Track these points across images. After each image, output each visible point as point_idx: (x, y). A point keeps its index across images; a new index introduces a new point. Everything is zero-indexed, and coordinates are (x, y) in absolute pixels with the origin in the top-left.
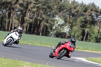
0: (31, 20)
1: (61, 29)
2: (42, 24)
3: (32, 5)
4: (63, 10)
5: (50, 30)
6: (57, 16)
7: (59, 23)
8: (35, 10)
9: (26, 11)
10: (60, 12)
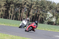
0: (33, 14)
1: (51, 20)
2: (39, 16)
3: (34, 6)
4: (52, 8)
5: (44, 20)
6: (48, 12)
7: (49, 16)
8: (36, 8)
9: (30, 9)
10: (50, 9)
